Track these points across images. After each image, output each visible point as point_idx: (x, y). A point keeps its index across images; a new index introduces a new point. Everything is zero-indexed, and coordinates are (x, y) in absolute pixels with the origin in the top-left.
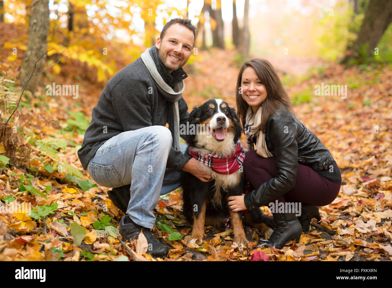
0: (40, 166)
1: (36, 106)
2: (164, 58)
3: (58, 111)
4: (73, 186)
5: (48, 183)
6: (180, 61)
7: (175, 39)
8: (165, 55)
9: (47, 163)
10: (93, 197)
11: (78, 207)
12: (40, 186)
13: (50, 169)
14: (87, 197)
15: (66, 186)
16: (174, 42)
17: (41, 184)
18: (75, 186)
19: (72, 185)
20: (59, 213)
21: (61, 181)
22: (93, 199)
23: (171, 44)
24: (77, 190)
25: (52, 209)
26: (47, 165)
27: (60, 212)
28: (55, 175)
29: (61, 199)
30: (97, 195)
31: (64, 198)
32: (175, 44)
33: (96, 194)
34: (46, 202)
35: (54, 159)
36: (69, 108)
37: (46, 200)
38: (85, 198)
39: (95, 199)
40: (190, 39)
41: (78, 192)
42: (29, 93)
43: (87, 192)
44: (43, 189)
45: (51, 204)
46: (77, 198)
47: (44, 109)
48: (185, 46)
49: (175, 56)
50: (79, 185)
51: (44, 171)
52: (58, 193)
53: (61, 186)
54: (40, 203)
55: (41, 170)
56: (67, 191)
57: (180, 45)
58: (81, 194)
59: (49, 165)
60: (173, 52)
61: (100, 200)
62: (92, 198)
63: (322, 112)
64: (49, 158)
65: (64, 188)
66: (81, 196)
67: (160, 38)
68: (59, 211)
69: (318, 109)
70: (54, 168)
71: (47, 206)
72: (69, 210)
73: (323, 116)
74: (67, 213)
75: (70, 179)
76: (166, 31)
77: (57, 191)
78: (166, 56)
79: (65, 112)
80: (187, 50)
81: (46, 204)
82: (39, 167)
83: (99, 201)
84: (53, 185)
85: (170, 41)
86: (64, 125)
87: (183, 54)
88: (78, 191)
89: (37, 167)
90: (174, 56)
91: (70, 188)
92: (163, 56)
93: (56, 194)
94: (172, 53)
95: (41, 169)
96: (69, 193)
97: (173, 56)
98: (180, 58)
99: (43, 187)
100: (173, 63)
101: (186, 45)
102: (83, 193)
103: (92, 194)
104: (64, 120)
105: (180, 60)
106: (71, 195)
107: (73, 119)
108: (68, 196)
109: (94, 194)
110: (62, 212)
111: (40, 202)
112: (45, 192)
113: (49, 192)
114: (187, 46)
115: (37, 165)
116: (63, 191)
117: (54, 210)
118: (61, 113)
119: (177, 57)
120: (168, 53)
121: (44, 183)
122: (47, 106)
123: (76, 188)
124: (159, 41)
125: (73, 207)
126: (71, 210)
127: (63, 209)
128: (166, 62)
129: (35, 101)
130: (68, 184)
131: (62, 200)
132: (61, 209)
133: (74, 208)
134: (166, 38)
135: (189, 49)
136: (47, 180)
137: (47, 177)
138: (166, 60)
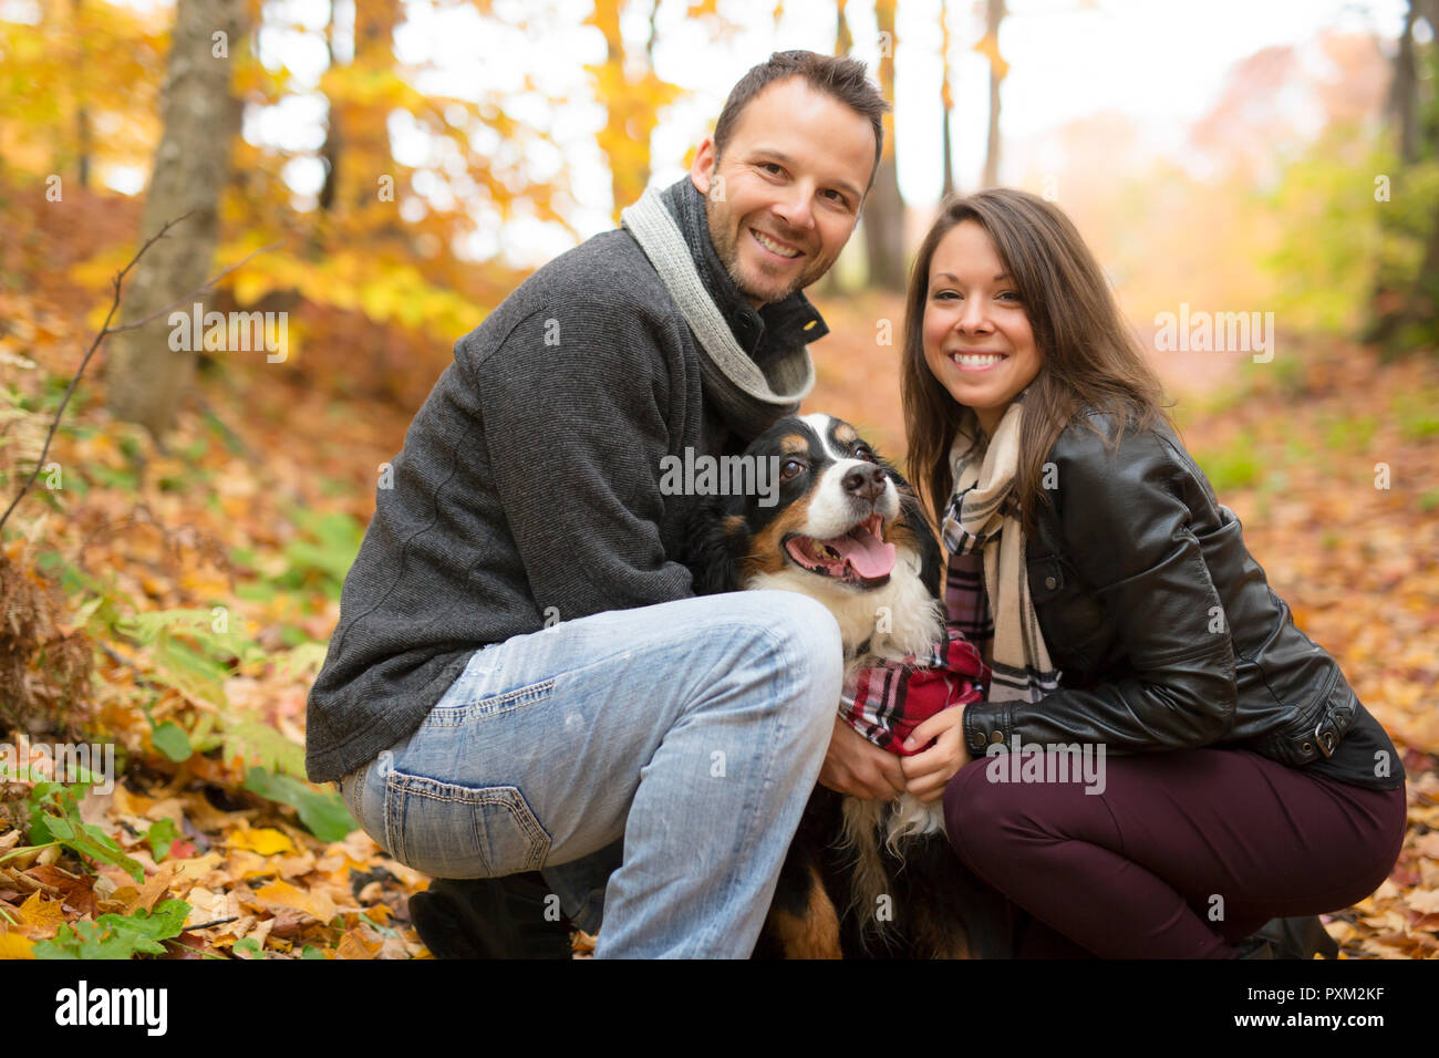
0: (137, 732)
1: (166, 487)
2: (730, 242)
3: (255, 507)
4: (277, 822)
5: (167, 808)
6: (801, 260)
7: (781, 157)
8: (734, 228)
9: (169, 719)
10: (359, 873)
11: (285, 920)
12: (130, 820)
13: (180, 746)
14: (333, 870)
15: (241, 820)
16: (778, 169)
17: (134, 808)
18: (285, 818)
19: (271, 815)
20: (191, 948)
21: (228, 798)
22: (359, 882)
23: (759, 179)
24: (291, 839)
25: (162, 932)
26: (165, 725)
27: (199, 941)
28: (200, 772)
29: (214, 878)
30: (379, 861)
31: (231, 874)
32: (782, 181)
33: (376, 855)
34: (139, 894)
35: (199, 702)
36: (302, 500)
37: (141, 888)
38: (325, 875)
39: (370, 878)
40: (854, 157)
41: (295, 847)
42: (140, 438)
43: (335, 848)
44: (138, 834)
45: (157, 905)
46: (287, 876)
47: (198, 498)
48: (828, 192)
49: (781, 238)
50: (304, 817)
51: (151, 751)
52: (208, 849)
53: (222, 820)
54: (110, 902)
55: (139, 749)
56: (247, 840)
57: (806, 187)
58: (309, 857)
59: (177, 726)
60: (768, 215)
61: (395, 885)
62: (358, 876)
63: (1314, 523)
64: (176, 694)
65: (234, 828)
66: (309, 869)
67: (712, 140)
68: (191, 937)
69: (1295, 512)
70: (200, 739)
71: (142, 913)
72: (238, 934)
73: (1319, 538)
74: (231, 947)
75: (266, 789)
76: (744, 111)
77: (203, 840)
78: (739, 234)
79: (282, 514)
80: (839, 211)
81: (136, 906)
82: (129, 736)
83: (386, 889)
84: (189, 815)
85: (760, 165)
86: (275, 566)
87: (817, 229)
88: (298, 841)
89: (123, 736)
90: (772, 238)
91: (262, 827)
92: (723, 232)
93: (195, 856)
94: (764, 224)
95: (141, 744)
96: (254, 851)
97: (767, 235)
98: (801, 245)
99: (142, 826)
100: (766, 269)
101: (831, 187)
102: (319, 853)
103: (357, 857)
104: (274, 545)
105: (800, 254)
106: (262, 860)
107: (313, 540)
108: (250, 865)
109: (368, 855)
110: (206, 944)
111: (112, 896)
112: (145, 846)
113: (163, 850)
114: (838, 190)
115: (124, 727)
116: (232, 841)
117: (165, 936)
118: (266, 518)
119: (791, 242)
120: (748, 218)
121: (148, 807)
122: (212, 492)
123: (291, 831)
124: (707, 154)
125: (263, 920)
126: (252, 935)
127: (215, 930)
128: (734, 260)
129: (160, 469)
130: (254, 813)
131: (218, 883)
132: (205, 927)
133: (267, 925)
134: (739, 149)
135: (845, 202)
136: (166, 792)
137: (167, 779)
138: (735, 254)
